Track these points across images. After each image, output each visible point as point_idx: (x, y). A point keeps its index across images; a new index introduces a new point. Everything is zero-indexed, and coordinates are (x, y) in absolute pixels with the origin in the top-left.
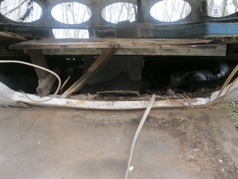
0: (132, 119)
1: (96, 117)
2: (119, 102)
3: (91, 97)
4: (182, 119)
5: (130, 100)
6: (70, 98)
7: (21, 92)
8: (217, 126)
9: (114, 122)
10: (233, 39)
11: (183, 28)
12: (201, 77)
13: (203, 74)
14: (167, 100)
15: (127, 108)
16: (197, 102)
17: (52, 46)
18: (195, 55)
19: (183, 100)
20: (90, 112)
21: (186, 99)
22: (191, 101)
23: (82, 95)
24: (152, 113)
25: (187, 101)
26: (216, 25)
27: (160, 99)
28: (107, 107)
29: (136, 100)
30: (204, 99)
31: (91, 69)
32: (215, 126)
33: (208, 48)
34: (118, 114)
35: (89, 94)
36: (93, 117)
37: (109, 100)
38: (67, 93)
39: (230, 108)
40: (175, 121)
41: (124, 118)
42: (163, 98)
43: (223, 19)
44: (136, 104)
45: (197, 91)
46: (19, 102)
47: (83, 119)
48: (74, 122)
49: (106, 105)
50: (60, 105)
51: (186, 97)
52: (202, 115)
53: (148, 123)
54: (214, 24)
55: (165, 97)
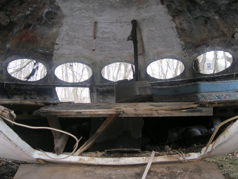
0: (136, 173)
1: (104, 172)
2: (124, 158)
3: (100, 154)
4: (179, 171)
5: (133, 157)
6: (82, 155)
7: (40, 150)
8: (209, 177)
9: (120, 176)
10: (216, 104)
11: (177, 87)
12: (196, 132)
13: (198, 129)
14: (164, 156)
15: (131, 164)
16: (190, 156)
17: (69, 113)
18: (187, 116)
19: (178, 155)
20: (99, 167)
21: (180, 154)
22: (185, 156)
23: (92, 153)
24: (152, 168)
25: (182, 156)
26: (206, 84)
27: (159, 155)
28: (114, 163)
29: (138, 157)
30: (196, 154)
31: (100, 130)
32: (207, 177)
33: (196, 112)
34: (123, 168)
35: (98, 152)
36: (102, 172)
37: (115, 157)
38: (80, 151)
39: (227, 160)
40: (173, 174)
41: (129, 172)
42: (161, 154)
43: (214, 76)
44: (138, 160)
45: (191, 147)
46: (38, 159)
47: (94, 173)
48: (86, 176)
49: (113, 161)
50: (74, 162)
51: (181, 153)
52: (195, 167)
53: (149, 176)
54: (205, 83)
55: (163, 153)
